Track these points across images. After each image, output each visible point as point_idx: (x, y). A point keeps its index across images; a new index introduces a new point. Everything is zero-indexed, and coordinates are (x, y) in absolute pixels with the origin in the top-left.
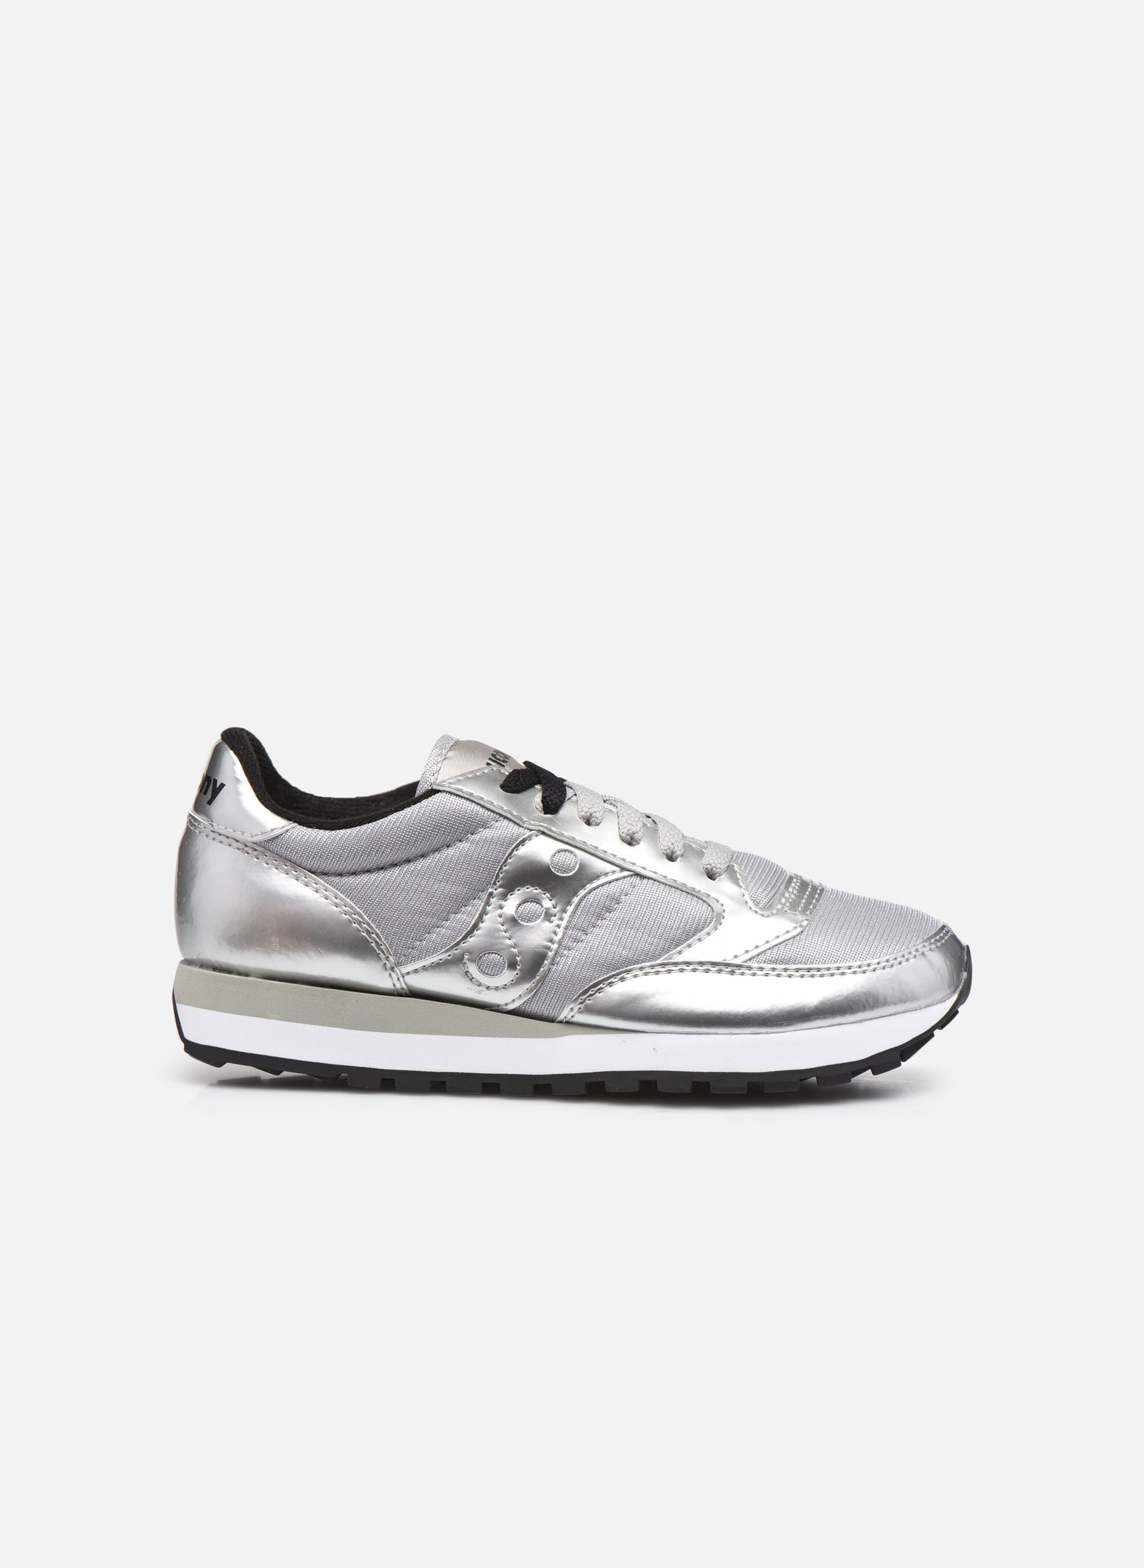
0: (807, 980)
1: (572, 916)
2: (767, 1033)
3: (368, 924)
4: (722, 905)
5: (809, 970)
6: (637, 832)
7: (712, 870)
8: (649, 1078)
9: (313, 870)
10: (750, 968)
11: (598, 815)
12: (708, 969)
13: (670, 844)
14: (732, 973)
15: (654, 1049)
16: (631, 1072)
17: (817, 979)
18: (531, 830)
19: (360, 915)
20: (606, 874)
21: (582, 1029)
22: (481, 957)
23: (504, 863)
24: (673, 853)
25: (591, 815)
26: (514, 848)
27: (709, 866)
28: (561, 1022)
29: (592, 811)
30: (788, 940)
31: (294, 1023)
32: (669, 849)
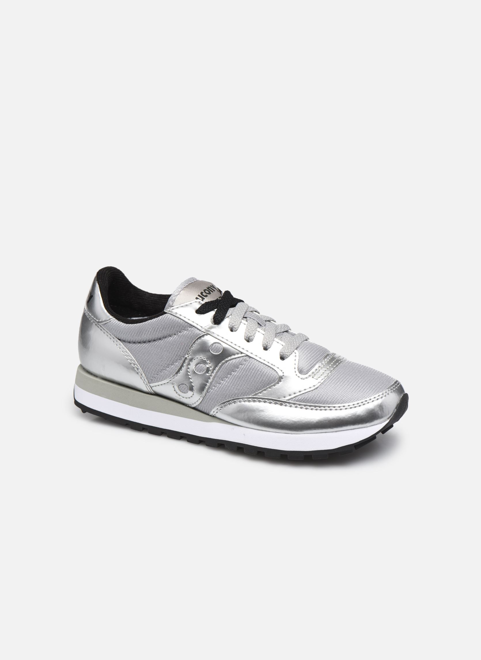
0: (314, 411)
1: (217, 372)
2: (291, 434)
3: (137, 365)
4: (283, 373)
5: (315, 406)
6: (251, 336)
7: (283, 355)
8: (241, 446)
9: (120, 339)
10: (289, 403)
11: (236, 327)
12: (270, 402)
13: (266, 342)
14: (281, 404)
15: (244, 434)
16: (234, 442)
17: (318, 411)
18: (204, 333)
19: (134, 361)
20: (234, 355)
21: (218, 420)
22: (179, 385)
23: (191, 346)
24: (267, 346)
25: (233, 327)
26: (196, 340)
27: (282, 353)
28: (211, 416)
29: (233, 324)
30: (309, 391)
31: (110, 400)
32: (265, 344)
